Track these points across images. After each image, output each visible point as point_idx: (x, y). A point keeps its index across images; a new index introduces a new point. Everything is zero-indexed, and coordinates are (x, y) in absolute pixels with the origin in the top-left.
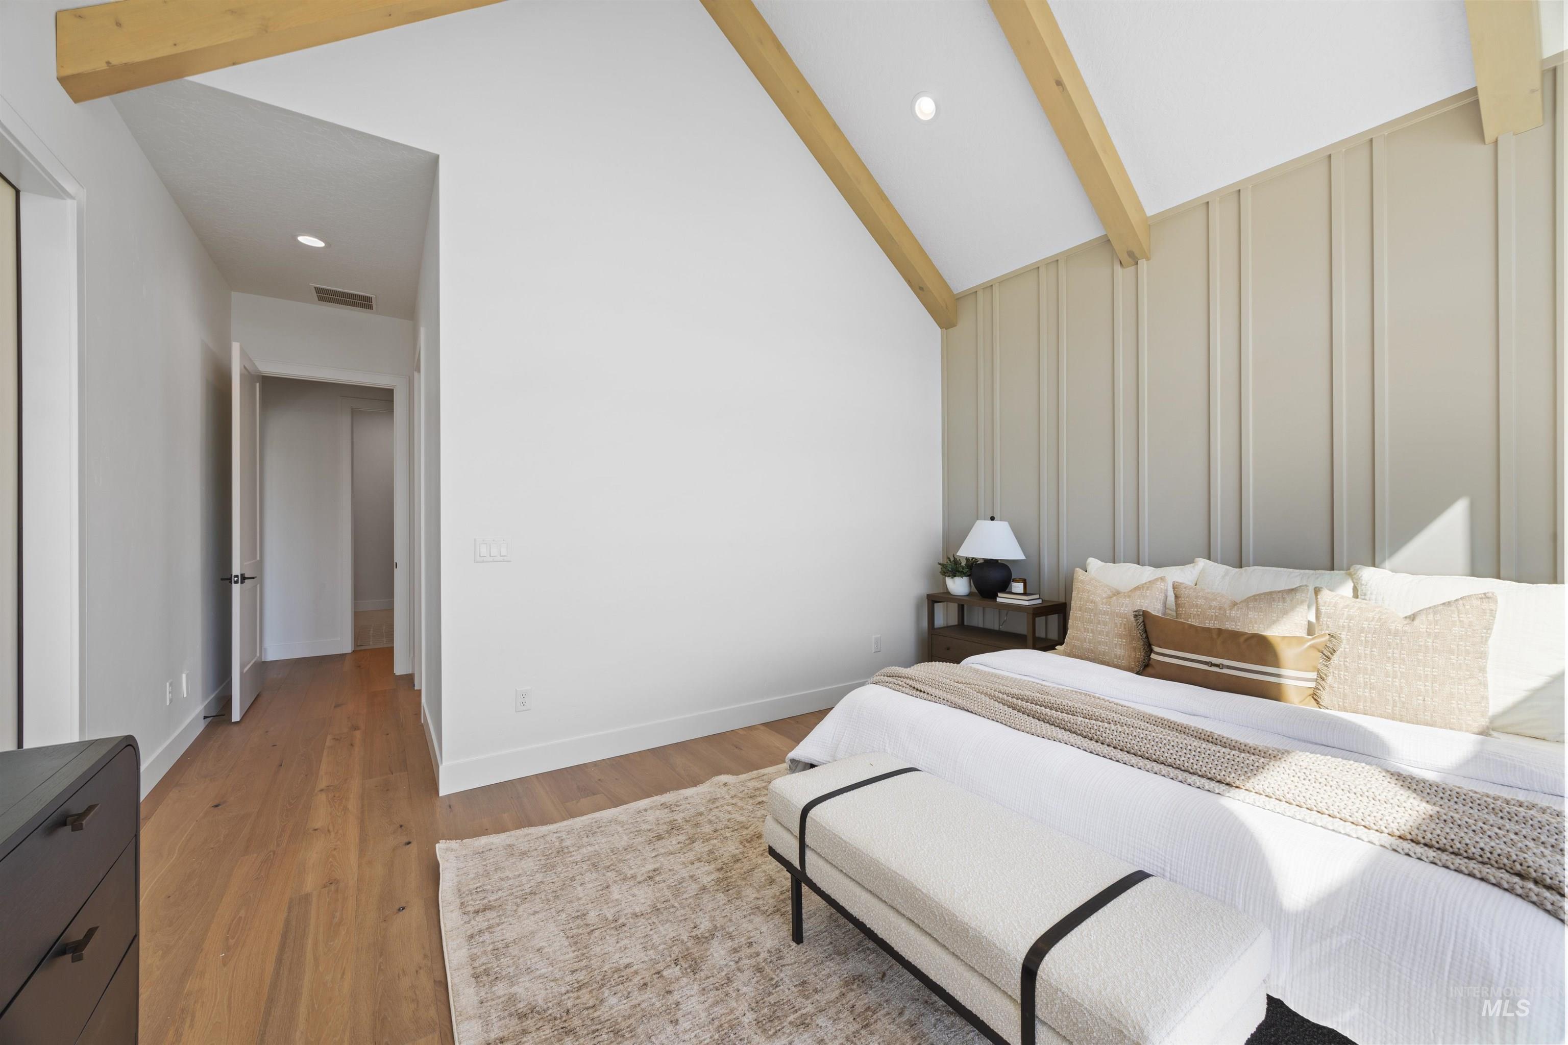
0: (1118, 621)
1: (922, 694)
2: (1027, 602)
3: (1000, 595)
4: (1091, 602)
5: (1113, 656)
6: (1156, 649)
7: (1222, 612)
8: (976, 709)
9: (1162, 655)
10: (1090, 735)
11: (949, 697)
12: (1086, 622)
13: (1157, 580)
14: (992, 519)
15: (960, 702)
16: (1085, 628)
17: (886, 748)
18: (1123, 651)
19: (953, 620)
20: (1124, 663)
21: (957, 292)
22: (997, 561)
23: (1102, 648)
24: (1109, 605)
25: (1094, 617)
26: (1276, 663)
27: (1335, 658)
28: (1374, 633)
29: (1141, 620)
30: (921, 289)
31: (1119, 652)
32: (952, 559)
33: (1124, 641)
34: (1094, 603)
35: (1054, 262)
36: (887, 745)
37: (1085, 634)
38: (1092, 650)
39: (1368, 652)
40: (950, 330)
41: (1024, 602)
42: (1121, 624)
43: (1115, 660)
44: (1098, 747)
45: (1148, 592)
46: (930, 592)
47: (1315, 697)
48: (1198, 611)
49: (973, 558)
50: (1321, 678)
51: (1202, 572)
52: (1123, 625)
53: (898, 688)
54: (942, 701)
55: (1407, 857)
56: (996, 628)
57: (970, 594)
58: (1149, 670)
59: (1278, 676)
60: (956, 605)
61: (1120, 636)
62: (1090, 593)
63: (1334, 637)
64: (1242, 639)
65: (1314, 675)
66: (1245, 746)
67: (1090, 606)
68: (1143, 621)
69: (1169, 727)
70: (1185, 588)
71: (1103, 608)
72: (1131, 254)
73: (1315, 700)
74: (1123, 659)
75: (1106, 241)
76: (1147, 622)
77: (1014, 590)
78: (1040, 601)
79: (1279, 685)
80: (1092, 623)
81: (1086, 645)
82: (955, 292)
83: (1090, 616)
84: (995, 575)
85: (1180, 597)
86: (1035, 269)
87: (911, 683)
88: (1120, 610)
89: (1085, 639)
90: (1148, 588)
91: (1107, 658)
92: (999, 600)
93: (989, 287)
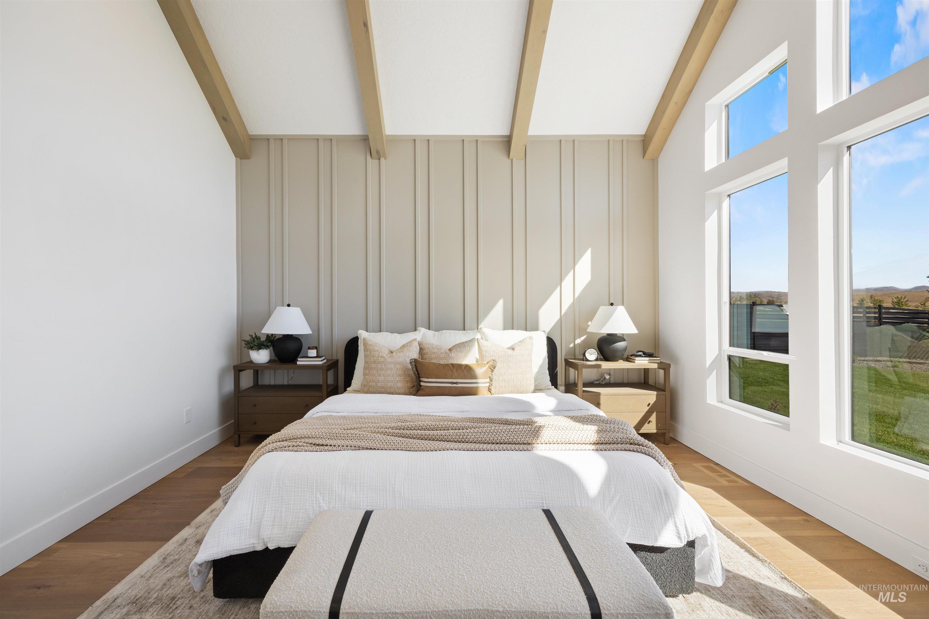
0: (398, 366)
1: (326, 448)
2: (321, 362)
3: (299, 359)
4: (382, 357)
5: (396, 388)
6: (422, 379)
7: (447, 355)
8: (379, 446)
9: (427, 382)
10: (460, 440)
11: (350, 443)
12: (379, 370)
13: (412, 340)
14: (289, 305)
15: (363, 444)
16: (378, 374)
17: (321, 505)
18: (401, 384)
19: (251, 384)
20: (402, 391)
21: (252, 134)
22: (292, 335)
23: (389, 385)
24: (393, 358)
25: (385, 366)
26: (474, 377)
27: (496, 370)
28: (504, 357)
29: (414, 364)
30: (225, 119)
31: (400, 385)
32: (254, 336)
33: (402, 378)
34: (384, 357)
35: (330, 139)
36: (321, 501)
37: (379, 377)
38: (383, 387)
39: (502, 366)
40: (244, 161)
41: (319, 362)
42: (400, 368)
43: (397, 390)
44: (469, 446)
45: (411, 348)
46: (236, 364)
47: (489, 390)
48: (435, 356)
49: (272, 334)
50: (491, 380)
51: (424, 335)
52: (401, 369)
53: (296, 449)
54: (346, 448)
55: (609, 451)
56: (286, 383)
57: (270, 361)
58: (420, 392)
59: (476, 383)
60: (252, 371)
61: (400, 375)
62: (379, 352)
63: (495, 361)
64: (463, 368)
65: (488, 380)
66: (519, 421)
67: (382, 360)
68: (415, 365)
69: (485, 422)
70: (426, 344)
71: (389, 360)
72: (378, 152)
73: (489, 391)
74: (402, 389)
75: (365, 139)
76: (417, 365)
77: (310, 355)
78: (325, 361)
79: (477, 387)
80: (383, 370)
81: (380, 384)
82: (250, 133)
83: (382, 366)
84: (292, 346)
85: (424, 349)
86: (317, 139)
87: (311, 441)
88: (399, 360)
89: (379, 381)
90: (410, 345)
91: (392, 390)
92: (298, 363)
93: (280, 139)
